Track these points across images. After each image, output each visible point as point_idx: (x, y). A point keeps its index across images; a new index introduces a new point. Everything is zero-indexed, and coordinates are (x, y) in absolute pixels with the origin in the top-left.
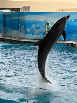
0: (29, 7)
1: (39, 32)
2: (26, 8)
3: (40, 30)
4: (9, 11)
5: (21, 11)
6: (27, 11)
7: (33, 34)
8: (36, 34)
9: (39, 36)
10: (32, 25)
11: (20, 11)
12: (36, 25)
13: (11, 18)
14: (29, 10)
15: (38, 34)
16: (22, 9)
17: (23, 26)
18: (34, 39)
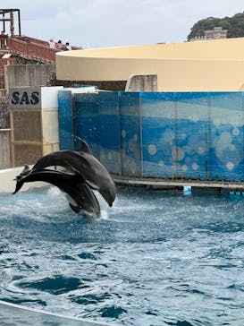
0: (152, 78)
1: (186, 155)
2: (143, 81)
3: (188, 149)
4: (92, 90)
5: (130, 91)
6: (148, 90)
7: (168, 163)
8: (177, 161)
9: (185, 168)
10: (165, 134)
11: (127, 90)
12: (177, 133)
13: (97, 111)
14: (152, 86)
15: (182, 163)
16: (131, 83)
17: (136, 136)
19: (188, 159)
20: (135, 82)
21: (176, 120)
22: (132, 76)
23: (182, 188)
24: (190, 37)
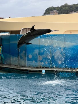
1: (43, 58)
2: (27, 30)
3: (44, 56)
4: (7, 34)
5: (22, 34)
7: (36, 61)
8: (40, 61)
9: (43, 63)
10: (35, 51)
12: (40, 50)
13: (9, 42)
15: (41, 61)
16: (22, 31)
17: (24, 51)
18: (37, 67)
19: (44, 60)
20: (24, 31)
21: (39, 45)
22: (22, 29)
23: (42, 71)
24: (45, 14)
